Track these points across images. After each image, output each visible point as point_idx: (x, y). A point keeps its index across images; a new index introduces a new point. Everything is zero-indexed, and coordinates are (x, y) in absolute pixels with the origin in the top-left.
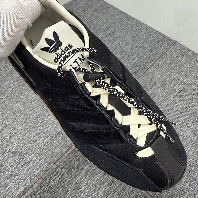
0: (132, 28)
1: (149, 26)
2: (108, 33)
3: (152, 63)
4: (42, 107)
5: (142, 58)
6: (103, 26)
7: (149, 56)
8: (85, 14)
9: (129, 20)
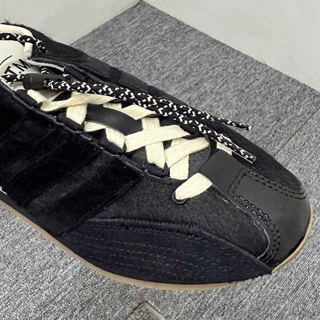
0: (237, 73)
1: (271, 68)
2: (188, 86)
3: (280, 145)
4: (51, 248)
5: (258, 134)
6: (176, 71)
7: (273, 130)
8: (138, 47)
9: (230, 57)
